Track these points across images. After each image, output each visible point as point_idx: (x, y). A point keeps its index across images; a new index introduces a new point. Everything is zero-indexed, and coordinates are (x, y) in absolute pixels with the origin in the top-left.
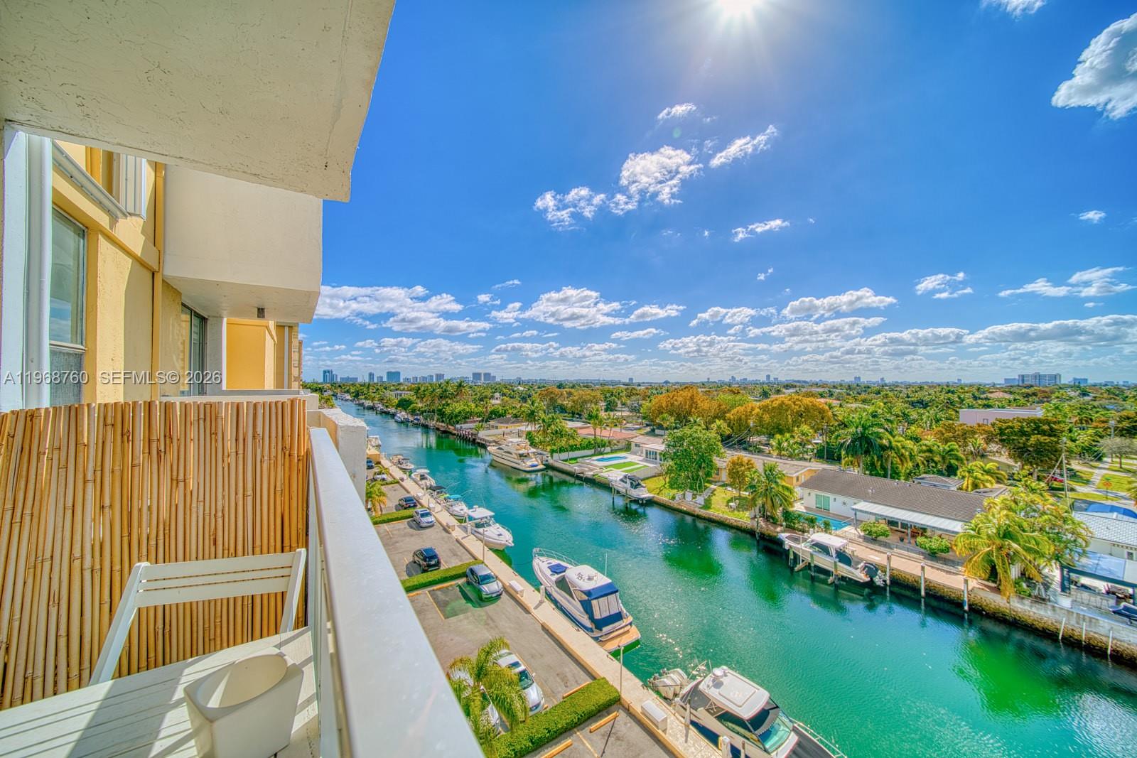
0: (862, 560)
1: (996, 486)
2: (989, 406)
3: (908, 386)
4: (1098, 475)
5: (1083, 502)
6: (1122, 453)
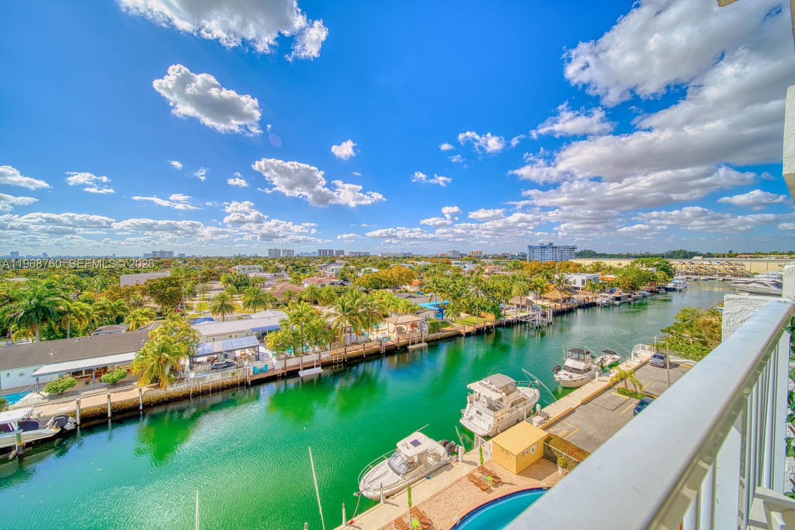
4: (195, 304)
5: (192, 319)
6: (204, 291)
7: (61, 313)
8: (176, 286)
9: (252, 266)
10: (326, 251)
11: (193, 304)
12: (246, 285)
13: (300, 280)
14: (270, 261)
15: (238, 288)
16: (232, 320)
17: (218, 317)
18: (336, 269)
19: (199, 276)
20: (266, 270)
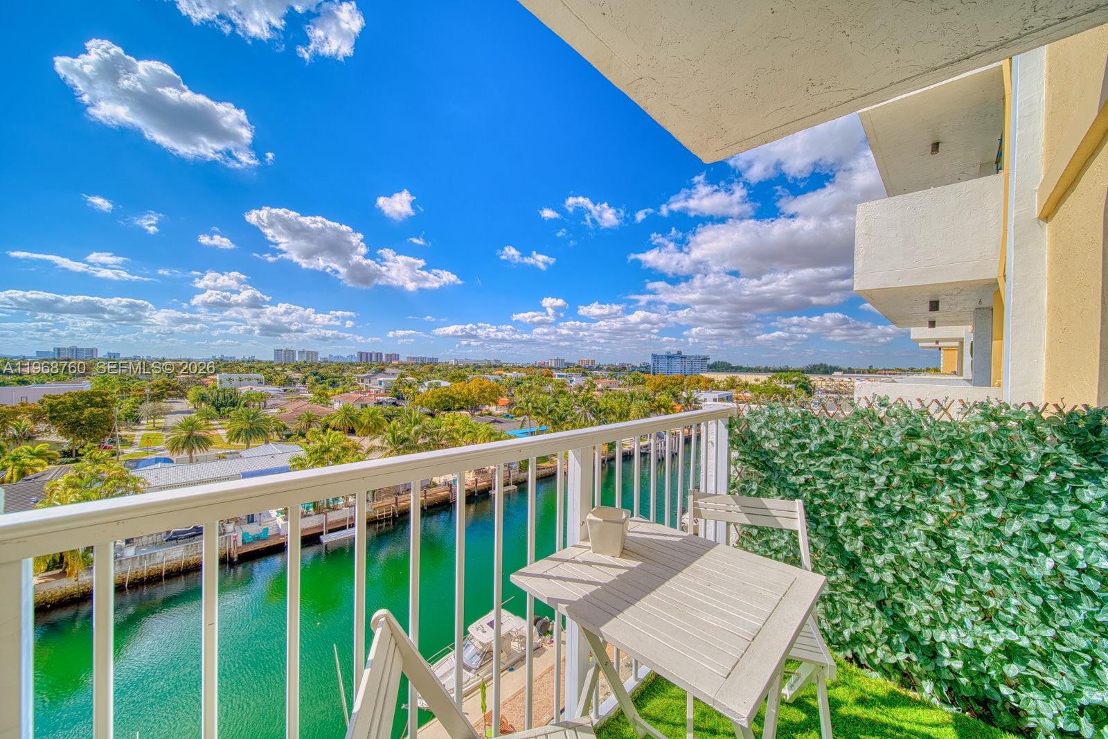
1: (49, 467)
2: (24, 382)
4: (138, 436)
5: (131, 461)
6: (155, 415)
8: (102, 407)
9: (244, 376)
10: (371, 354)
11: (134, 436)
12: (234, 404)
13: (327, 396)
14: (277, 369)
15: (219, 410)
16: (206, 460)
17: (181, 456)
18: (385, 382)
19: (148, 390)
20: (269, 381)
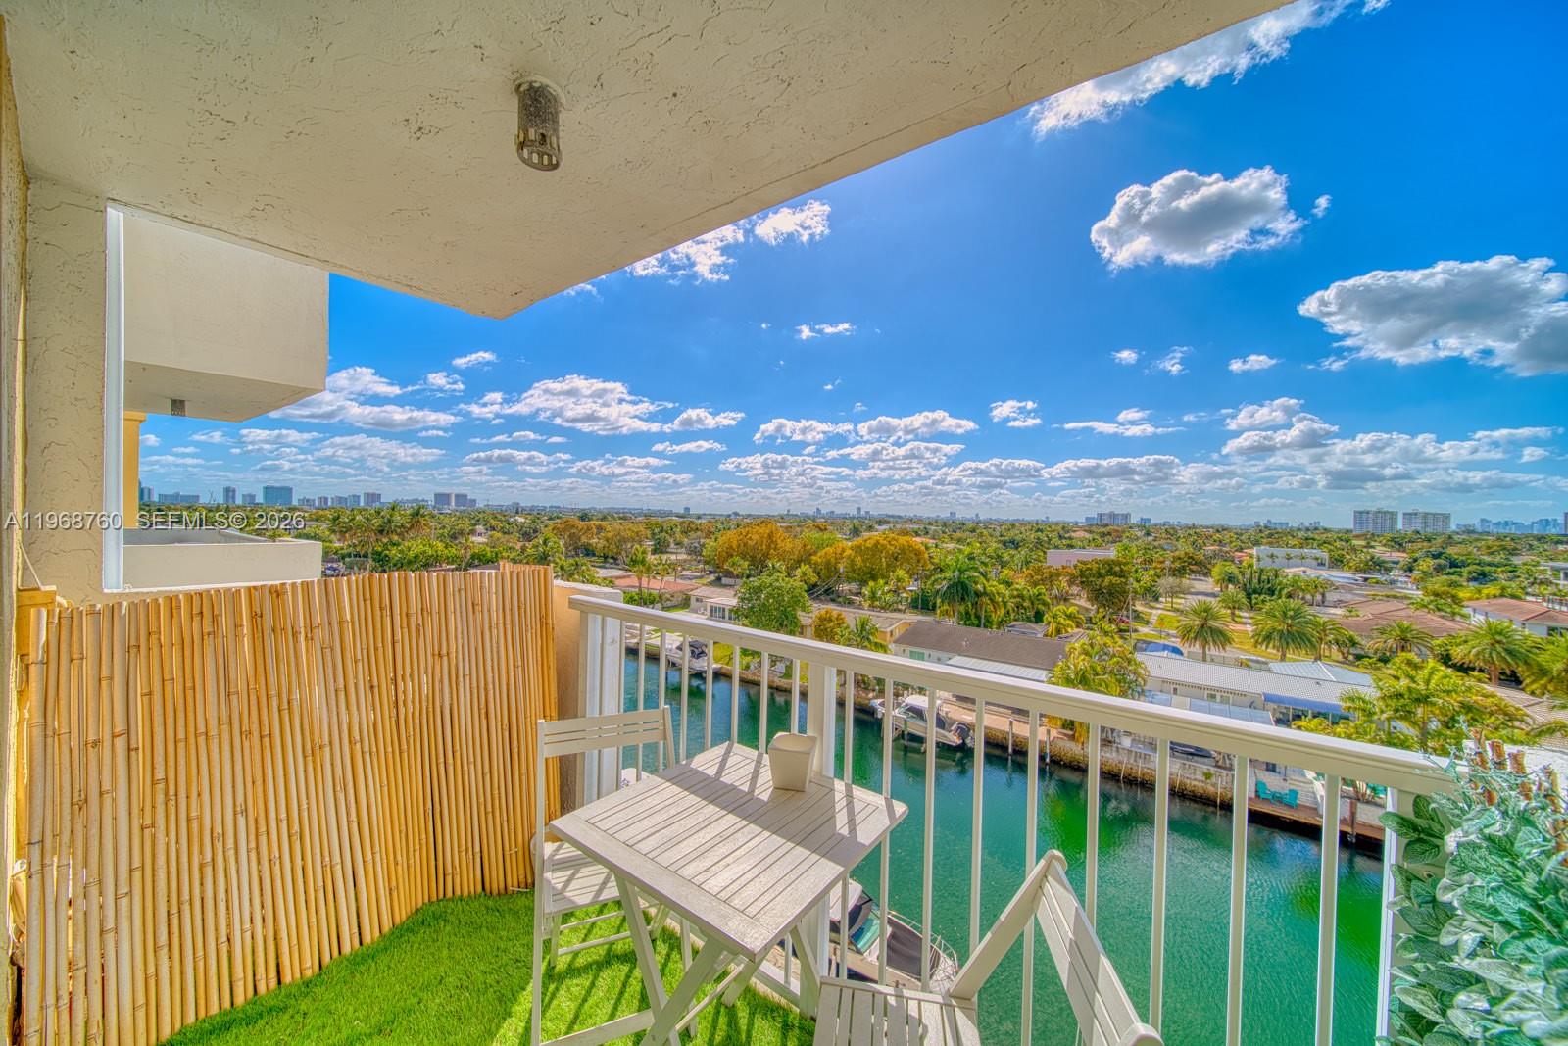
0: (955, 721)
1: (1076, 630)
2: (1071, 546)
3: (1001, 523)
4: (1155, 614)
5: (1144, 642)
6: (1173, 593)
7: (978, 594)
8: (1120, 577)
9: (1297, 551)
11: (1151, 614)
12: (1271, 592)
14: (1355, 542)
15: (1250, 598)
16: (1224, 662)
17: (1192, 649)
19: (1168, 563)
20: (1337, 562)
